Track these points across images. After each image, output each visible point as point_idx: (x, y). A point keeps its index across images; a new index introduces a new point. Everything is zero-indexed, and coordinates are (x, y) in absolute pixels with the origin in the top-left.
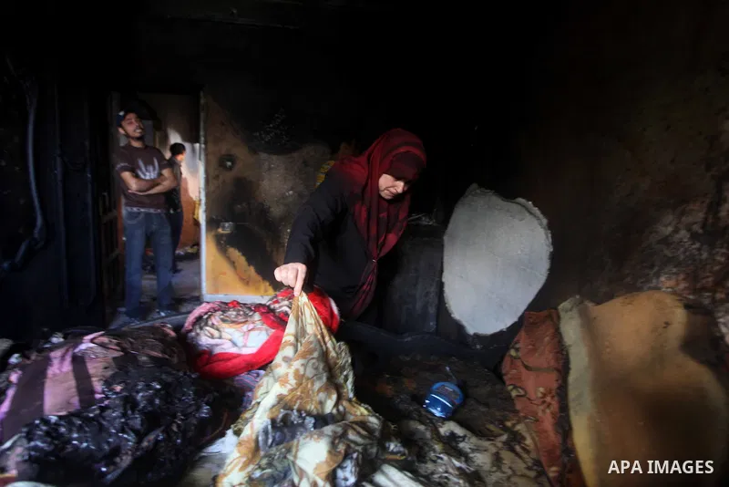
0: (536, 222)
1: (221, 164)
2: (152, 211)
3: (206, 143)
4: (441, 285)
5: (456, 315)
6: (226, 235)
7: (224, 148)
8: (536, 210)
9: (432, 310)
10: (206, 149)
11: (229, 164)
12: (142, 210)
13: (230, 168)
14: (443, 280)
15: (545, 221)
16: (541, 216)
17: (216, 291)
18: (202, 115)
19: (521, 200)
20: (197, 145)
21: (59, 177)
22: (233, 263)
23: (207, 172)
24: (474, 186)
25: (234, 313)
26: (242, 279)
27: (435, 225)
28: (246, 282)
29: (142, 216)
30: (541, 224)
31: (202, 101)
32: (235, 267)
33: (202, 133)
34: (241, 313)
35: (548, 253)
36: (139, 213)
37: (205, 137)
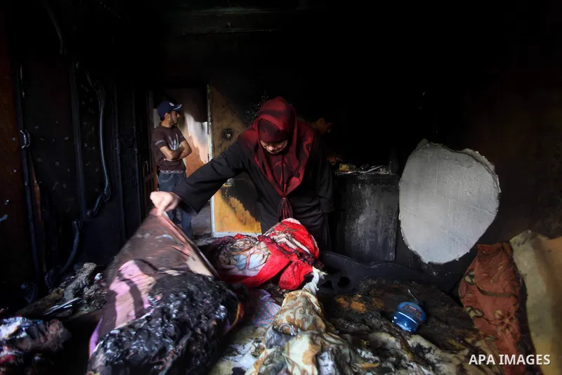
0: (483, 168)
1: (223, 136)
2: (178, 172)
3: (212, 121)
4: (399, 222)
5: (412, 247)
6: (228, 188)
7: (225, 124)
8: (483, 158)
9: (391, 244)
10: (212, 126)
11: (229, 135)
12: (172, 172)
13: (230, 139)
14: (400, 218)
15: (492, 167)
16: (488, 163)
17: (222, 230)
18: (209, 101)
19: (468, 150)
20: (206, 123)
21: (118, 153)
22: (234, 209)
23: (213, 142)
24: (424, 141)
25: (242, 243)
26: (241, 221)
27: (391, 174)
28: (244, 222)
29: (172, 176)
30: (488, 170)
31: (208, 91)
32: (235, 212)
33: (209, 114)
34: (248, 242)
35: (497, 195)
36: (170, 174)
37: (211, 117)
